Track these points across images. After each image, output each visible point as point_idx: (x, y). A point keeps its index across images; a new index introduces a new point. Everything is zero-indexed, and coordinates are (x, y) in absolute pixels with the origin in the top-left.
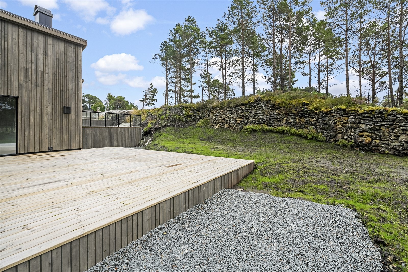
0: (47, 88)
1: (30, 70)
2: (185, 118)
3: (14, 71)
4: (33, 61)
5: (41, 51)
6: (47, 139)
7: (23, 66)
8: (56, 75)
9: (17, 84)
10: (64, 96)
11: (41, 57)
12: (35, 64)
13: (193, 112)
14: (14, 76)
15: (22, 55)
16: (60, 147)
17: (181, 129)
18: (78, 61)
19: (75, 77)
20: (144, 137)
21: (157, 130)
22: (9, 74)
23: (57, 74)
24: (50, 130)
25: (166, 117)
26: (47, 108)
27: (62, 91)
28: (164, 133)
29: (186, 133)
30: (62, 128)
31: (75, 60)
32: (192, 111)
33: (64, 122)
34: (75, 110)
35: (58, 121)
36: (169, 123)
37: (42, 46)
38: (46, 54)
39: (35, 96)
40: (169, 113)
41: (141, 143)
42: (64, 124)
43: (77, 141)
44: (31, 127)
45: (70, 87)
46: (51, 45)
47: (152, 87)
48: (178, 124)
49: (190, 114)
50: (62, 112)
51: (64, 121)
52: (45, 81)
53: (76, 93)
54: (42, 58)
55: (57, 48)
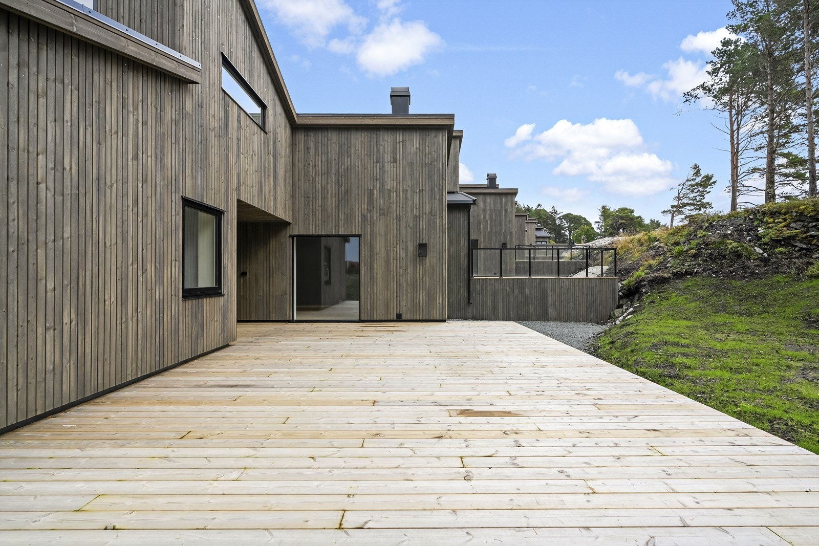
0: (395, 215)
1: (375, 192)
2: (764, 249)
3: (357, 196)
4: (378, 177)
5: (387, 157)
6: (395, 300)
7: (366, 187)
8: (407, 190)
9: (360, 215)
10: (418, 225)
11: (387, 167)
12: (381, 180)
13: (803, 226)
14: (357, 205)
15: (366, 170)
16: (412, 315)
17: (739, 283)
18: (441, 157)
19: (436, 188)
20: (625, 300)
21: (658, 283)
22: (352, 204)
23: (409, 189)
24: (399, 285)
25: (692, 249)
26: (395, 249)
27: (416, 217)
28: (674, 295)
29: (755, 297)
30: (415, 281)
31: (435, 158)
32: (795, 222)
33: (418, 272)
34: (435, 247)
35: (409, 270)
36: (699, 265)
37: (389, 149)
38: (395, 161)
39: (381, 231)
40: (704, 236)
41: (614, 315)
42: (418, 274)
43: (438, 305)
44: (375, 280)
45: (427, 208)
46: (401, 144)
47: (697, 173)
48: (731, 269)
49: (787, 233)
50: (416, 253)
51: (418, 268)
52: (392, 205)
53: (438, 217)
54: (389, 167)
55: (408, 144)
